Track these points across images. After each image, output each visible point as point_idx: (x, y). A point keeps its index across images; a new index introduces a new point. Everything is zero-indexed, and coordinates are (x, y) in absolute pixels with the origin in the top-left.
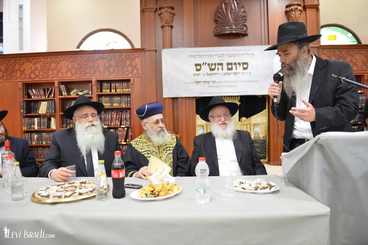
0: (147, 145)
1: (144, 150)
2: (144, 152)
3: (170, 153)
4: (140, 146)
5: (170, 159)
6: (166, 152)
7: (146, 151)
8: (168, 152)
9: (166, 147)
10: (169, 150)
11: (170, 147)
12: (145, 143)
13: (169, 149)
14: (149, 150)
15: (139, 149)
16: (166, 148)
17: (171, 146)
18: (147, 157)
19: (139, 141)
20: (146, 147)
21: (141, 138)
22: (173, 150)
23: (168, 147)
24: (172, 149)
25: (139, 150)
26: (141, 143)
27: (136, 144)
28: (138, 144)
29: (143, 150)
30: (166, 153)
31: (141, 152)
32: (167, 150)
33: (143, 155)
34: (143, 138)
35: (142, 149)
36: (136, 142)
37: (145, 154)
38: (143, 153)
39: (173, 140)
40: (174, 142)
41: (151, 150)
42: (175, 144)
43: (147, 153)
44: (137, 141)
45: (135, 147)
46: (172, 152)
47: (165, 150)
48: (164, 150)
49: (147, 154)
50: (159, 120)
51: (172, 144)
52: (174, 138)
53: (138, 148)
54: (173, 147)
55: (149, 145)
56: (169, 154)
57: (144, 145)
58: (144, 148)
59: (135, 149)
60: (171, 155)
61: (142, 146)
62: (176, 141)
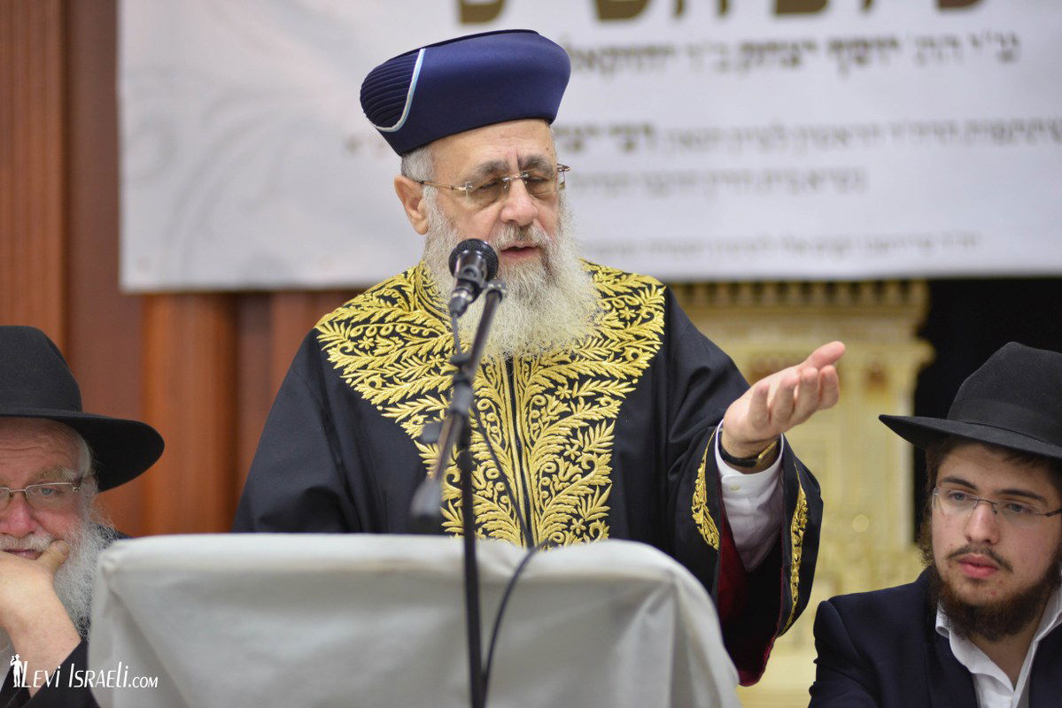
0: (430, 353)
1: (406, 387)
2: (403, 400)
3: (593, 423)
4: (379, 361)
5: (585, 473)
6: (563, 408)
7: (416, 396)
8: (584, 412)
9: (574, 375)
10: (588, 399)
11: (601, 378)
12: (420, 335)
13: (589, 388)
15: (373, 384)
16: (571, 382)
17: (617, 368)
19: (382, 320)
20: (417, 368)
21: (393, 301)
22: (628, 403)
23: (583, 379)
24: (622, 389)
25: (366, 392)
26: (394, 333)
27: (350, 346)
28: (366, 343)
29: (394, 392)
30: (563, 415)
31: (385, 403)
32: (576, 401)
33: (395, 427)
34: (413, 299)
35: (390, 380)
36: (353, 334)
37: (408, 418)
38: (399, 412)
39: (635, 328)
40: (642, 344)
42: (643, 360)
43: (420, 413)
44: (367, 321)
45: (341, 370)
46: (613, 409)
47: (564, 392)
48: (550, 391)
49: (421, 418)
50: (507, 170)
51: (629, 352)
52: (643, 312)
53: (363, 374)
54: (630, 378)
55: (442, 353)
56: (584, 430)
57: (411, 350)
58: (405, 374)
59: (347, 379)
60: (601, 439)
61: (398, 361)
62: (655, 337)
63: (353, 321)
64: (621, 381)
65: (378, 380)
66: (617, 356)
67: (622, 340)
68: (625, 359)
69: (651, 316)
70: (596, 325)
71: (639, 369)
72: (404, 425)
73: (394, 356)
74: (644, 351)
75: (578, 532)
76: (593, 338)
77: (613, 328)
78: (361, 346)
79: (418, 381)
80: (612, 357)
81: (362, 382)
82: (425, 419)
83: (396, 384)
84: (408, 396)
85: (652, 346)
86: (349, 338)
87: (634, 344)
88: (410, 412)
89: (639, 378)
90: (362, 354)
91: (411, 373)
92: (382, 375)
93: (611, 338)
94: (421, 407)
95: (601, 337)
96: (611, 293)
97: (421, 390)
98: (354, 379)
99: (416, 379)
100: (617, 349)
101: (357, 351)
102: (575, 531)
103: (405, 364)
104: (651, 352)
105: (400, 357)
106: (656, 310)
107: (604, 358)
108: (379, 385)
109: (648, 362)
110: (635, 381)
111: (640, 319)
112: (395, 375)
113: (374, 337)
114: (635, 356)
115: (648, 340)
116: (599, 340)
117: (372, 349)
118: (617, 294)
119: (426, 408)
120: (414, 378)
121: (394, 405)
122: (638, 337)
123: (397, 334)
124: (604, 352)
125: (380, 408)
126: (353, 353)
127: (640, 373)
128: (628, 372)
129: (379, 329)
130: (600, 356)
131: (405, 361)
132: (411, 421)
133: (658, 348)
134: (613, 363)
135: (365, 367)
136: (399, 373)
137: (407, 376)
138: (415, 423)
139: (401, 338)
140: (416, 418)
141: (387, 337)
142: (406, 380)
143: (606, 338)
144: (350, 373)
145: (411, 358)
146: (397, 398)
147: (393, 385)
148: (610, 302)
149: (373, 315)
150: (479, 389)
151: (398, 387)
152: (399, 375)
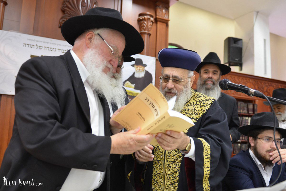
24: (194, 121)
39: (202, 108)
40: (202, 111)
42: (200, 115)
54: (197, 118)
60: (185, 132)
62: (205, 110)
64: (195, 119)
66: (196, 114)
67: (199, 110)
68: (198, 115)
69: (207, 105)
70: (194, 107)
71: (199, 117)
74: (202, 113)
75: (176, 151)
76: (192, 110)
77: (198, 108)
80: (195, 114)
85: (203, 112)
87: (200, 111)
89: (199, 119)
93: (196, 110)
95: (194, 109)
96: (202, 101)
100: (197, 112)
102: (175, 151)
104: (203, 113)
106: (209, 104)
107: (193, 114)
109: (201, 115)
110: (198, 120)
111: (204, 106)
114: (200, 114)
115: (204, 110)
116: (193, 110)
118: (203, 101)
122: (202, 110)
124: (193, 113)
127: (199, 118)
128: (197, 117)
130: (192, 114)
133: (205, 112)
134: (195, 116)
143: (195, 110)
148: (200, 103)
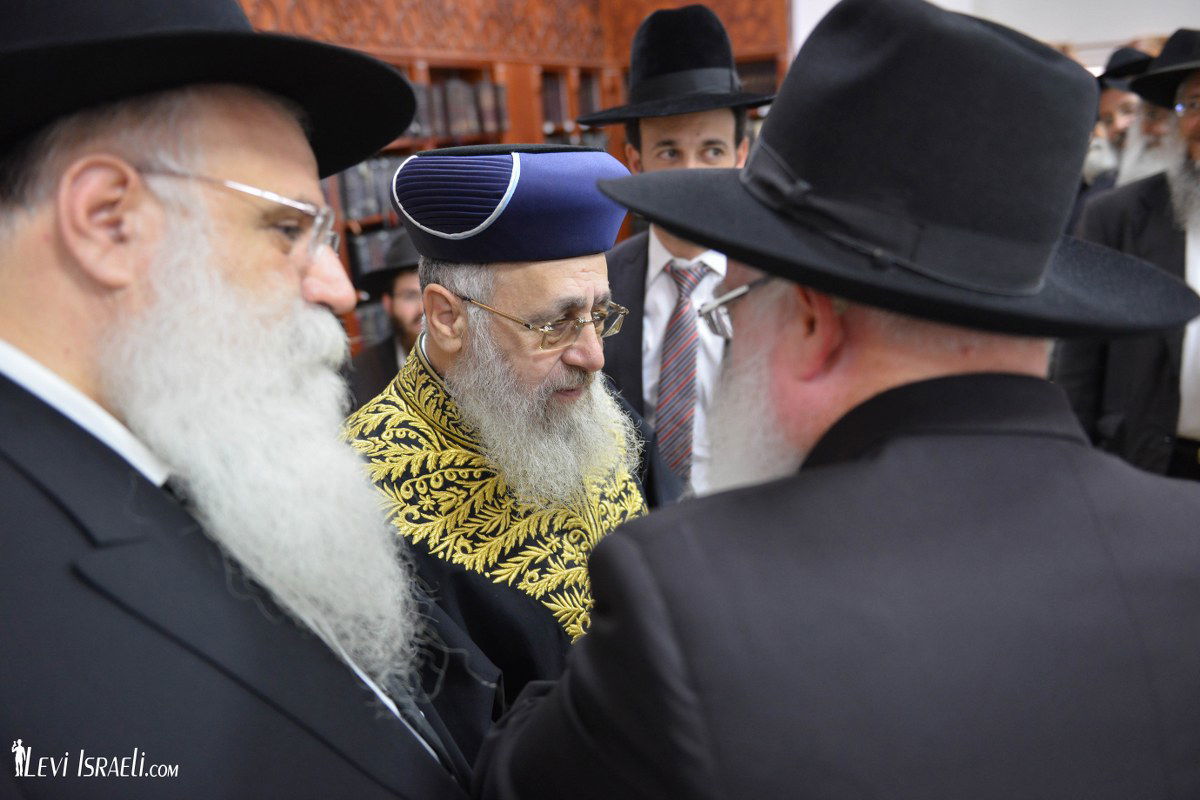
0: (497, 496)
1: (498, 542)
2: (503, 558)
4: (452, 520)
7: (516, 550)
12: (473, 478)
14: (533, 533)
15: (463, 550)
18: (546, 597)
19: (423, 471)
20: (498, 518)
21: (417, 443)
25: (465, 560)
26: (448, 484)
27: (413, 510)
28: (428, 503)
29: (489, 552)
31: (487, 567)
33: (512, 589)
35: (476, 539)
36: (409, 495)
37: (520, 577)
38: (506, 573)
41: (544, 530)
43: (532, 566)
44: (407, 474)
49: (535, 573)
53: (449, 540)
55: (509, 493)
57: (478, 499)
58: (488, 527)
59: (437, 553)
61: (472, 514)
63: (393, 478)
65: (466, 544)
72: (521, 586)
73: (465, 509)
78: (425, 508)
79: (509, 532)
81: (454, 552)
82: (540, 573)
83: (484, 541)
84: (507, 552)
86: (406, 501)
88: (518, 569)
90: (430, 517)
91: (495, 525)
92: (465, 535)
94: (527, 561)
97: (517, 542)
98: (445, 550)
99: (505, 531)
101: (425, 516)
103: (482, 516)
105: (472, 509)
108: (470, 549)
112: (478, 530)
113: (428, 493)
117: (437, 507)
119: (533, 561)
120: (502, 529)
121: (496, 566)
123: (452, 484)
125: (487, 575)
126: (421, 521)
129: (428, 481)
131: (480, 513)
132: (526, 580)
135: (445, 534)
136: (481, 528)
137: (492, 528)
138: (531, 580)
139: (460, 487)
140: (529, 574)
141: (443, 489)
142: (494, 534)
144: (436, 546)
145: (484, 508)
146: (493, 558)
147: (481, 544)
149: (409, 466)
150: (566, 522)
151: (488, 545)
152: (483, 531)
